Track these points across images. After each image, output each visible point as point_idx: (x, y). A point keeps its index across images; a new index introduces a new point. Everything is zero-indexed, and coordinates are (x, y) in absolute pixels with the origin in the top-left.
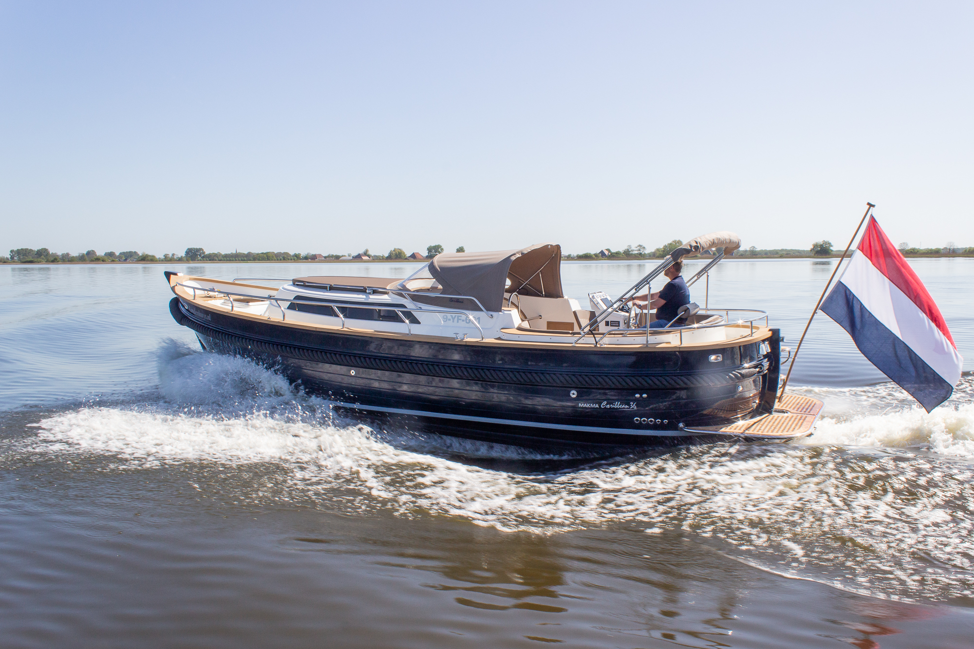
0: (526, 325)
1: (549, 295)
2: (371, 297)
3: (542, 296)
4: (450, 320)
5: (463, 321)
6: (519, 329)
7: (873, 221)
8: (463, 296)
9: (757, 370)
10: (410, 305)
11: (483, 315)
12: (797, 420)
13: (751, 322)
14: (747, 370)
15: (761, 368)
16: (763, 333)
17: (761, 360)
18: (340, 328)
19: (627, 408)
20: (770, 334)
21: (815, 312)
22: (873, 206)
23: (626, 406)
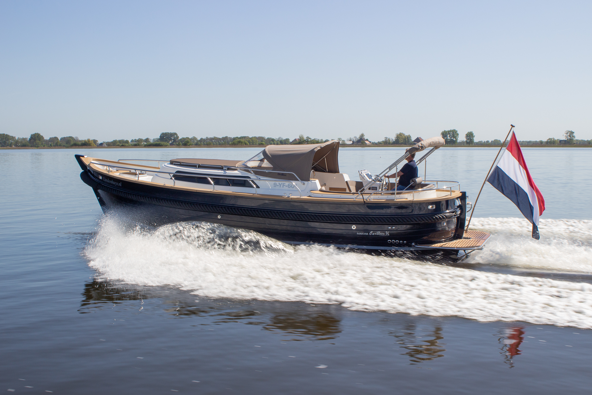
0: (324, 188)
1: (330, 171)
2: (227, 172)
3: (326, 172)
4: (278, 186)
5: (286, 186)
6: (321, 190)
7: (514, 134)
8: (286, 172)
9: (454, 214)
10: (253, 176)
11: (299, 183)
12: (475, 242)
13: (451, 188)
14: (448, 214)
15: (456, 213)
16: (457, 194)
17: (456, 209)
18: (212, 190)
19: (384, 235)
20: (460, 195)
21: (484, 183)
22: (514, 127)
23: (384, 234)
